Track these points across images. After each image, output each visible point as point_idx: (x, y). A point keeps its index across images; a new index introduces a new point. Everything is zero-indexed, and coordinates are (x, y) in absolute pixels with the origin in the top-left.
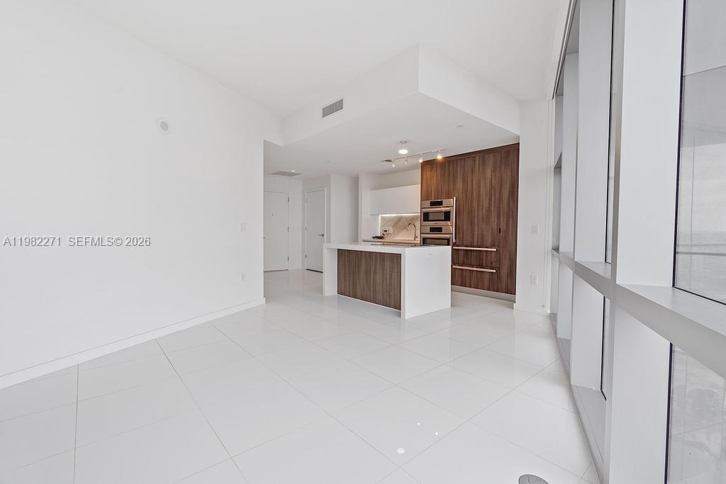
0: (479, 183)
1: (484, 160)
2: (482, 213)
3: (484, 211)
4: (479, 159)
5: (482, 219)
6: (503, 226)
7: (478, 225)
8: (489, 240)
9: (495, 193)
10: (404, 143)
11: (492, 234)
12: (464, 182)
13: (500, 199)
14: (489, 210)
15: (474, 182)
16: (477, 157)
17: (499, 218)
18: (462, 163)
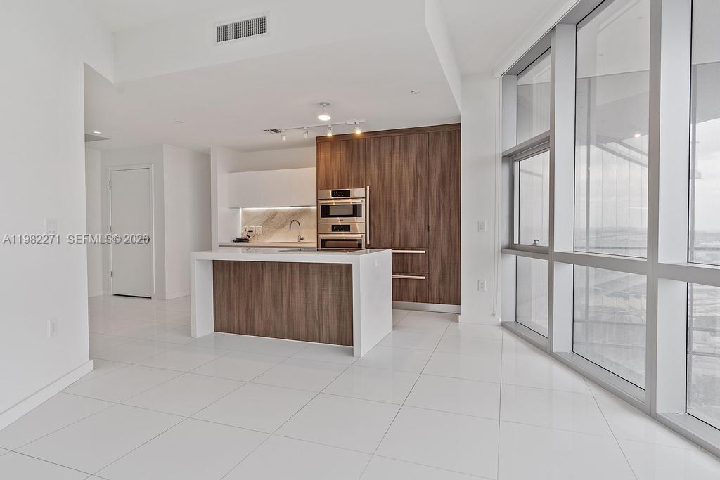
0: (401, 168)
1: (406, 140)
2: (406, 207)
3: (408, 204)
4: (400, 140)
5: (406, 215)
6: (432, 224)
7: (400, 221)
8: (415, 240)
9: (421, 182)
10: (324, 106)
11: (419, 232)
12: (379, 167)
13: (428, 189)
14: (414, 203)
15: (394, 168)
16: (397, 137)
17: (427, 213)
18: (377, 143)
